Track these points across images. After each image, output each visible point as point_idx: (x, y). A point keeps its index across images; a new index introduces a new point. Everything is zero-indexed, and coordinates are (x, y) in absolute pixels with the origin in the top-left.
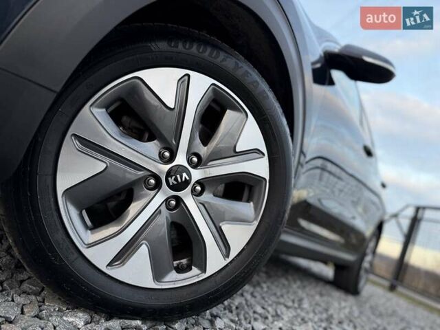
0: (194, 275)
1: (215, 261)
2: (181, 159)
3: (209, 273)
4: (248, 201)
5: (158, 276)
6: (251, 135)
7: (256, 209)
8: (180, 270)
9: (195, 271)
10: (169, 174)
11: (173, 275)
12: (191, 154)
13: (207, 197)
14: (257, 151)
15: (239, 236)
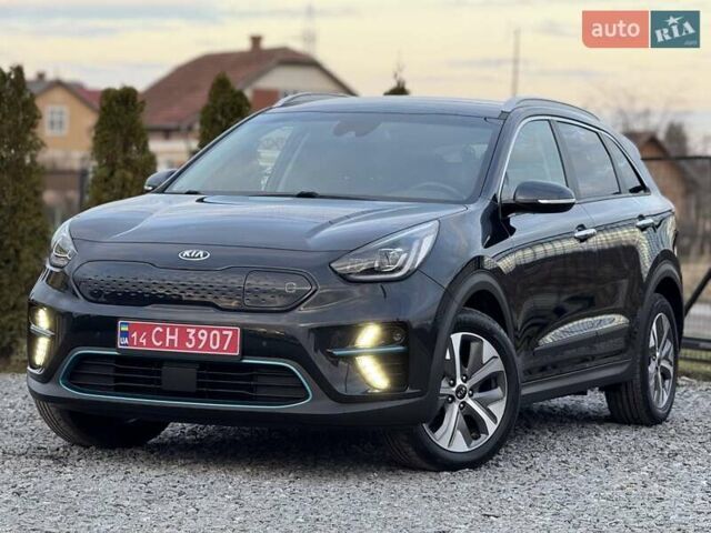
0: (484, 439)
1: (492, 427)
2: (459, 382)
3: (491, 433)
4: (496, 387)
5: (468, 445)
6: (488, 350)
7: (503, 390)
8: (476, 439)
9: (483, 436)
10: (457, 392)
11: (474, 442)
12: (463, 374)
13: (477, 395)
14: (495, 357)
15: (499, 409)
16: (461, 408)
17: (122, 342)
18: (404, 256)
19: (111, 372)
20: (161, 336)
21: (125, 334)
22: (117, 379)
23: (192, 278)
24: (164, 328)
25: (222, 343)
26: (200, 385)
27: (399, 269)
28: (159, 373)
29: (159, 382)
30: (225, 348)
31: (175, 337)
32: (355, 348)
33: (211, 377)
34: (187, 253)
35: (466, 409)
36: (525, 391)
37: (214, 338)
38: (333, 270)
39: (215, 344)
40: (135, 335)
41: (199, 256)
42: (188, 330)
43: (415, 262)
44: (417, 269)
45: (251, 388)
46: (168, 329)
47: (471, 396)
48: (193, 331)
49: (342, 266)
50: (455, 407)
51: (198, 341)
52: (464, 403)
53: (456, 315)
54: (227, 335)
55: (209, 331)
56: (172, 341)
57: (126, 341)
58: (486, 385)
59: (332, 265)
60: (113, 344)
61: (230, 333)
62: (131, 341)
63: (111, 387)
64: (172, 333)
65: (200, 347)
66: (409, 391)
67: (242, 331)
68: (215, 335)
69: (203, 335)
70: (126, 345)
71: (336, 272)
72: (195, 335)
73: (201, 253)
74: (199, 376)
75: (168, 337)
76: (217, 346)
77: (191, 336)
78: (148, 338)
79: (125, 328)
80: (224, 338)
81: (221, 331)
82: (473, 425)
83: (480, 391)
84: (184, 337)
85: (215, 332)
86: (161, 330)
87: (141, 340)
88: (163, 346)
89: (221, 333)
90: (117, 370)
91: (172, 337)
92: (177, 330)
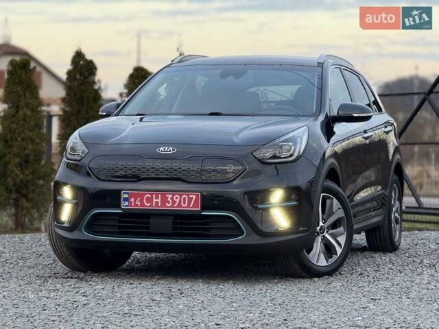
0: (335, 258)
1: (339, 251)
2: (321, 224)
3: (339, 254)
4: (340, 226)
5: (327, 262)
6: (336, 204)
7: (344, 228)
8: (331, 257)
9: (334, 256)
11: (330, 260)
12: (323, 219)
13: (331, 231)
14: (340, 208)
15: (342, 240)
16: (322, 240)
17: (124, 204)
18: (293, 148)
19: (116, 223)
20: (150, 200)
21: (126, 199)
22: (120, 227)
23: (168, 164)
24: (152, 195)
25: (189, 203)
26: (174, 229)
27: (291, 156)
28: (148, 223)
29: (148, 228)
30: (191, 206)
31: (159, 200)
32: (270, 204)
33: (181, 224)
34: (162, 149)
35: (325, 240)
36: (355, 227)
37: (185, 200)
38: (254, 156)
39: (184, 203)
40: (132, 200)
41: (170, 151)
42: (167, 196)
43: (300, 151)
44: (302, 155)
45: (207, 230)
46: (154, 196)
47: (327, 232)
48: (170, 196)
49: (258, 154)
50: (319, 239)
51: (174, 202)
52: (324, 236)
53: (323, 183)
54: (192, 198)
55: (181, 196)
56: (157, 203)
57: (127, 204)
58: (335, 225)
59: (254, 153)
60: (118, 206)
61: (194, 197)
62: (130, 204)
63: (116, 232)
64: (157, 198)
65: (175, 206)
66: (301, 229)
67: (202, 195)
68: (185, 198)
69: (177, 198)
70: (127, 206)
71: (256, 158)
72: (172, 198)
73: (171, 149)
74: (174, 223)
75: (155, 200)
76: (186, 204)
77: (169, 199)
78: (141, 201)
79: (126, 196)
80: (190, 199)
81: (188, 195)
82: (329, 250)
83: (332, 229)
84: (164, 200)
85: (184, 196)
86: (150, 196)
87: (137, 203)
88: (151, 205)
89: (188, 197)
90: (120, 222)
91: (157, 200)
92: (160, 196)
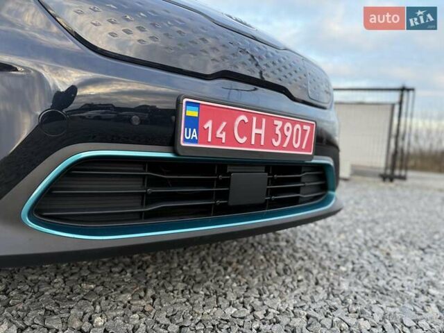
17: (187, 138)
20: (245, 129)
21: (193, 123)
24: (249, 116)
25: (302, 141)
28: (226, 183)
30: (304, 147)
31: (262, 132)
37: (296, 135)
39: (296, 142)
40: (209, 125)
42: (276, 122)
46: (255, 119)
48: (280, 123)
51: (284, 137)
54: (306, 130)
55: (293, 124)
56: (258, 136)
57: (195, 134)
60: (172, 140)
61: (309, 128)
64: (259, 126)
65: (285, 145)
68: (298, 130)
69: (288, 128)
70: (194, 141)
72: (282, 130)
75: (255, 131)
77: (278, 129)
78: (229, 130)
79: (193, 113)
80: (304, 131)
81: (302, 124)
84: (271, 128)
85: (298, 126)
86: (246, 121)
87: (218, 135)
88: (248, 143)
89: (302, 127)
90: (153, 182)
91: (258, 131)
92: (264, 121)
